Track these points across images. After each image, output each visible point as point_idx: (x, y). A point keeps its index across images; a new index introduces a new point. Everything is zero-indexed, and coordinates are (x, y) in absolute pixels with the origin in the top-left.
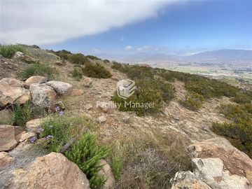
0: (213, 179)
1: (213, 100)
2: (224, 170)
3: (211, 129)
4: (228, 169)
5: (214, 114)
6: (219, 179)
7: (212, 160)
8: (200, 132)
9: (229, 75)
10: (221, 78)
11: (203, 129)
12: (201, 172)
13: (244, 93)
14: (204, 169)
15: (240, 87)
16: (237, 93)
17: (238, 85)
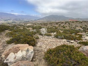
0: (14, 60)
1: (3, 33)
2: (15, 54)
3: (7, 44)
4: (15, 53)
5: (5, 38)
6: (15, 58)
7: (10, 55)
8: (3, 48)
9: (4, 22)
10: (1, 24)
11: (4, 46)
12: (9, 62)
13: (12, 27)
14: (10, 60)
15: (9, 26)
16: (10, 28)
17: (8, 25)
